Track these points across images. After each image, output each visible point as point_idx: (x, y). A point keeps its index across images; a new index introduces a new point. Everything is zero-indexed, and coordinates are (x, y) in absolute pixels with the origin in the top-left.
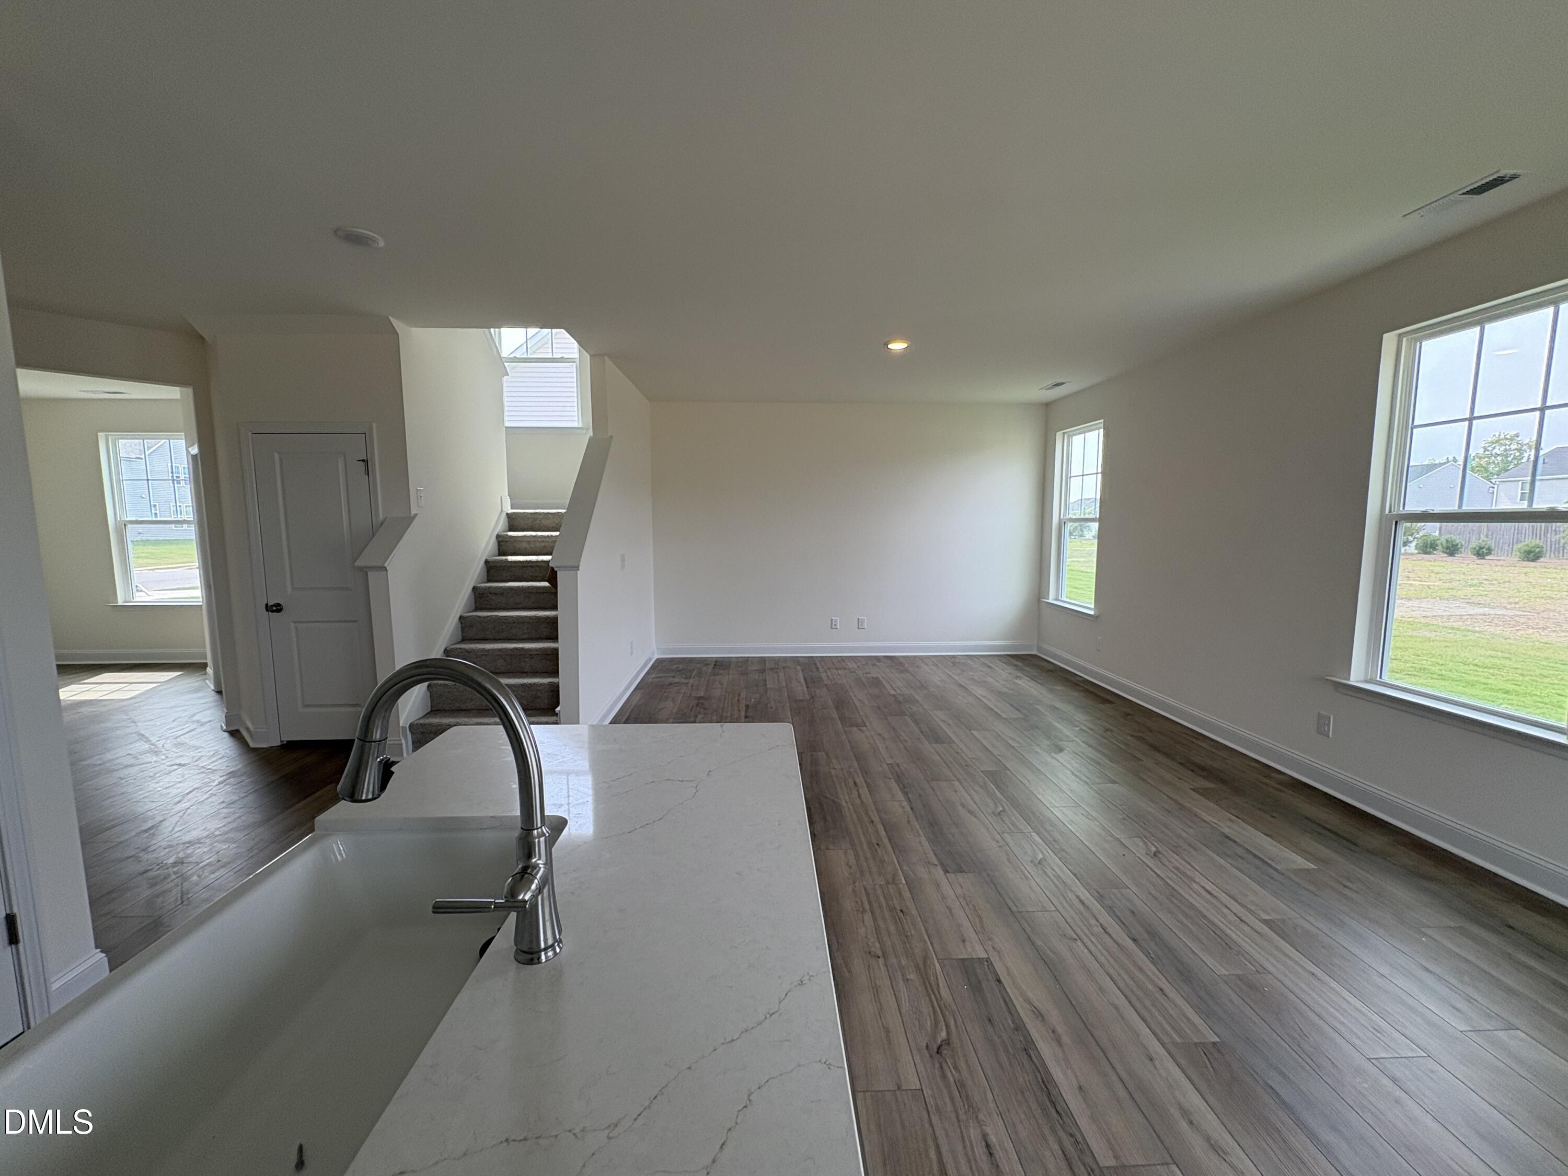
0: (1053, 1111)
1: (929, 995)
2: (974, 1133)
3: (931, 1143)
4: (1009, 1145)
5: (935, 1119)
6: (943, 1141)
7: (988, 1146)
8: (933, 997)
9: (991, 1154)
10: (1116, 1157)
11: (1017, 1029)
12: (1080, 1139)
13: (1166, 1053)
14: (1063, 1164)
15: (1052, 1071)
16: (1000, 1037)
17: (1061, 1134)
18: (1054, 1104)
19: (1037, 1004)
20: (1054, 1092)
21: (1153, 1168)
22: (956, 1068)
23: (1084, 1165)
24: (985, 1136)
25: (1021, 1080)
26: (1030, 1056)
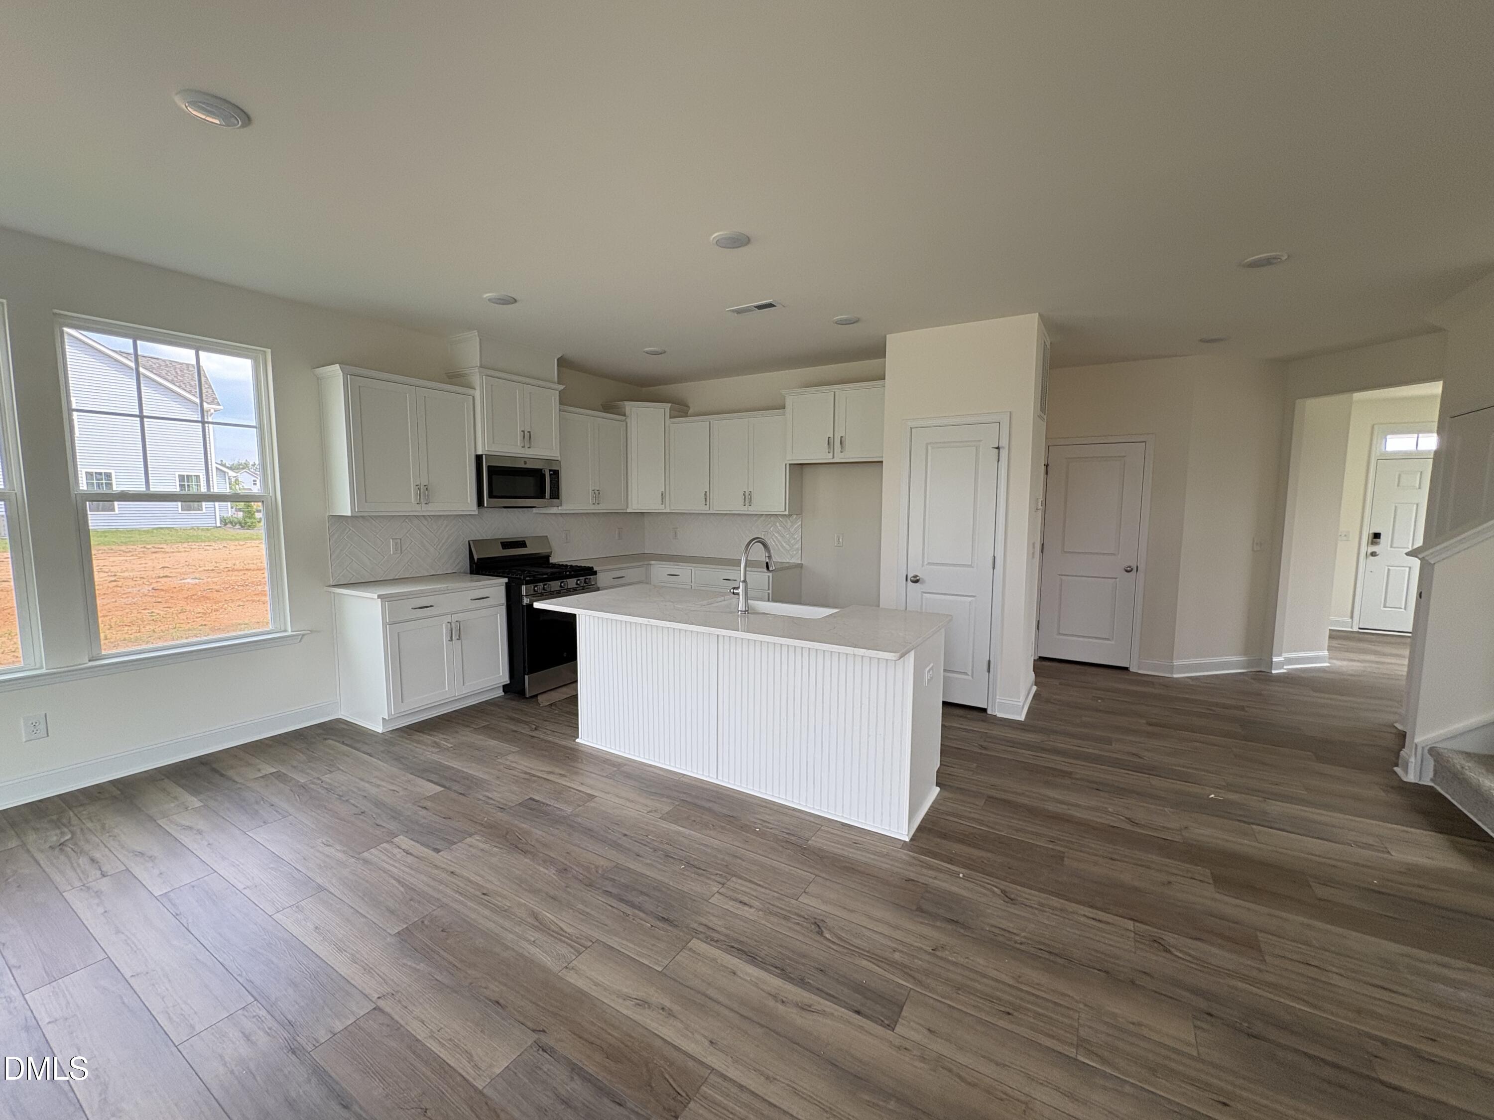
0: (736, 946)
1: (868, 952)
2: (756, 903)
3: (767, 886)
4: (739, 912)
5: (776, 894)
6: (763, 890)
7: (745, 904)
8: (866, 953)
9: (741, 902)
10: (690, 949)
11: (802, 980)
12: (712, 943)
13: (704, 1060)
14: (710, 925)
15: (756, 969)
16: (803, 964)
17: (722, 938)
18: (739, 950)
19: (815, 1016)
20: (744, 956)
21: (670, 960)
22: (798, 924)
23: (701, 932)
24: (751, 907)
25: (766, 948)
26: (776, 967)
